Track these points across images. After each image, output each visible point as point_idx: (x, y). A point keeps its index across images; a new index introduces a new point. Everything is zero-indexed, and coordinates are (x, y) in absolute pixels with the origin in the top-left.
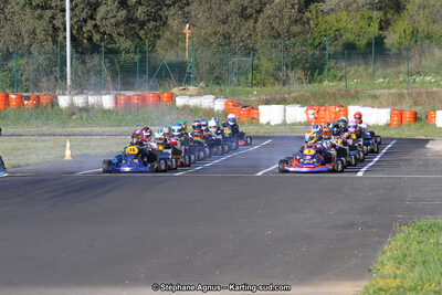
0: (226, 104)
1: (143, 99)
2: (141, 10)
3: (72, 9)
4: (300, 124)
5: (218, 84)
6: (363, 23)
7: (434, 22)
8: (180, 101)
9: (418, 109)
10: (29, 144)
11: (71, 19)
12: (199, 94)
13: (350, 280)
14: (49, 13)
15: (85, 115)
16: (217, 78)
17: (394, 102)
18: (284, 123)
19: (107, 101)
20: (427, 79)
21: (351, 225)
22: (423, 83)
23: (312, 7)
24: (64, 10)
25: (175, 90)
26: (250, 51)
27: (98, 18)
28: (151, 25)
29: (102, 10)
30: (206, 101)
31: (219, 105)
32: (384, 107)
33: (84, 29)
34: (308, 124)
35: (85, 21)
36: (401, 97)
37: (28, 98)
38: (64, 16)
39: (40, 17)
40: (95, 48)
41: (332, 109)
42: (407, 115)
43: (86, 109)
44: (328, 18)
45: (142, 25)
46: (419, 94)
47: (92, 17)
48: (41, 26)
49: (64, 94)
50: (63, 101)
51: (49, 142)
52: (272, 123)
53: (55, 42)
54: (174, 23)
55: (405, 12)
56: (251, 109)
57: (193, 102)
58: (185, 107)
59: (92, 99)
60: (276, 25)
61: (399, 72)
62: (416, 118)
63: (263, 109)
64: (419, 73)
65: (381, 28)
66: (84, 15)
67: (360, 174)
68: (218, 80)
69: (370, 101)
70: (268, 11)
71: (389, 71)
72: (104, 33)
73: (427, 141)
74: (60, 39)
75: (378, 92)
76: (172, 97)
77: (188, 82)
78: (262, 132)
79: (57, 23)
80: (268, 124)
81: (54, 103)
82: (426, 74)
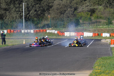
0: (58, 32)
1: (40, 31)
2: (39, 12)
3: (25, 12)
4: (73, 36)
5: (56, 28)
6: (87, 15)
7: (102, 14)
8: (48, 31)
9: (99, 33)
10: (16, 41)
11: (24, 14)
12: (52, 30)
13: (88, 70)
14: (20, 13)
15: (27, 34)
16: (56, 26)
17: (93, 32)
18: (70, 36)
19: (32, 31)
20: (101, 26)
21: (87, 58)
22: (100, 27)
23: (76, 11)
24: (23, 12)
25: (47, 29)
26: (63, 21)
27: (30, 13)
28: (41, 15)
29: (31, 12)
30: (53, 31)
31: (56, 32)
32: (92, 32)
33: (27, 16)
34: (75, 36)
35: (27, 14)
36: (95, 30)
37: (15, 31)
38: (23, 13)
39: (18, 13)
40: (30, 20)
41: (80, 33)
42: (96, 34)
43: (28, 33)
44: (79, 14)
45: (39, 15)
46: (99, 30)
47: (29, 13)
48: (18, 16)
49: (23, 30)
50: (23, 31)
51: (20, 40)
52: (68, 36)
53: (21, 19)
54: (46, 15)
55: (95, 13)
56: (63, 33)
57: (50, 31)
58: (49, 33)
59: (29, 31)
60: (68, 15)
61: (94, 25)
62: (98, 35)
63: (65, 33)
64: (99, 25)
65: (90, 16)
66: (27, 13)
67: (88, 47)
68: (56, 27)
69: (88, 31)
70: (67, 12)
71: (92, 25)
72: (32, 17)
73: (101, 40)
74: (22, 18)
75: (90, 29)
76: (46, 30)
77: (49, 27)
78: (65, 38)
79: (21, 15)
80: (67, 36)
81: (21, 32)
82: (100, 25)
